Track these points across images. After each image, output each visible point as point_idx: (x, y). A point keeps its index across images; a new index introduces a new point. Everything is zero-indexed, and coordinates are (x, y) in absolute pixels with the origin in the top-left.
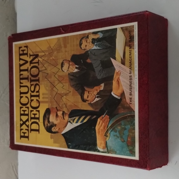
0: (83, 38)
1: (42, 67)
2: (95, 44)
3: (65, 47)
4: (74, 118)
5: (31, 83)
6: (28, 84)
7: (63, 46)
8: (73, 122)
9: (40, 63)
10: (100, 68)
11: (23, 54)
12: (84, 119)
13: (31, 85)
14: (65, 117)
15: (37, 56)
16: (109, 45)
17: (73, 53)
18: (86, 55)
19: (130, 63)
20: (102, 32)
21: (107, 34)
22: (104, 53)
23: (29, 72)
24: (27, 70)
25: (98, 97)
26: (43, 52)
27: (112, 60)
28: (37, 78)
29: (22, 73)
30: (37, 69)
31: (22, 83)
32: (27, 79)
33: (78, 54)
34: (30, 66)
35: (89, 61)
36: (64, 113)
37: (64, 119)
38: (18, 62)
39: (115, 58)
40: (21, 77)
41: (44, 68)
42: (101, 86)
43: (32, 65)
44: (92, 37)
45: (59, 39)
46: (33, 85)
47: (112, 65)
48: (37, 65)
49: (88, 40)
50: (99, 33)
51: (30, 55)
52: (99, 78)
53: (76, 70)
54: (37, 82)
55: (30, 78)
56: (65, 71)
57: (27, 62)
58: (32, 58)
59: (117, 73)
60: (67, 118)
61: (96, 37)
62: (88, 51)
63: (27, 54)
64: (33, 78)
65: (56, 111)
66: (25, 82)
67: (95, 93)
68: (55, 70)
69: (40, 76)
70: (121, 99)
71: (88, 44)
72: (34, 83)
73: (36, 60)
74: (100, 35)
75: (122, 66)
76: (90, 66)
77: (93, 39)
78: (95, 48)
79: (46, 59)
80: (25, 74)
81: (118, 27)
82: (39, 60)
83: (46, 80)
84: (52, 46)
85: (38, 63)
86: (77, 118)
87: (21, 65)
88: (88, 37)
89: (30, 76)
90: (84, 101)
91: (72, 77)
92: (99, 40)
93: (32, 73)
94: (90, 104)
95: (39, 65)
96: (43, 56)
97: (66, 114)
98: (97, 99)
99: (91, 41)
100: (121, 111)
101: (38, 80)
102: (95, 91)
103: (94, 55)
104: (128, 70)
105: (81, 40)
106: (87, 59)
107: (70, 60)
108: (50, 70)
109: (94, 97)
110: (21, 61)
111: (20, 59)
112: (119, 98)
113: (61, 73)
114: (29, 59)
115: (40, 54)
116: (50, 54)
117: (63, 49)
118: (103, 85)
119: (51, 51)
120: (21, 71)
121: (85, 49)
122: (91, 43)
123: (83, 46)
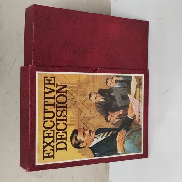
0: (109, 78)
1: (70, 96)
2: (118, 83)
3: (94, 82)
4: (100, 134)
5: (57, 109)
6: (55, 110)
7: (91, 81)
8: (99, 137)
9: (68, 93)
10: (120, 99)
11: (49, 84)
12: (108, 134)
13: (58, 111)
14: (91, 135)
15: (65, 87)
16: (127, 86)
17: (100, 88)
18: (110, 90)
19: (140, 98)
20: (122, 76)
21: (126, 79)
22: (123, 90)
23: (55, 100)
24: (53, 98)
25: (118, 119)
26: (72, 84)
28: (65, 105)
29: (46, 100)
30: (65, 98)
31: (47, 109)
32: (53, 105)
33: (104, 89)
34: (57, 94)
35: (112, 94)
36: (90, 132)
37: (91, 136)
38: (42, 90)
39: (130, 94)
40: (46, 103)
41: (72, 97)
42: (121, 111)
43: (59, 94)
44: (115, 79)
46: (60, 110)
48: (65, 94)
49: (113, 80)
50: (121, 77)
52: (119, 106)
53: (102, 100)
54: (65, 109)
55: (57, 105)
56: (93, 100)
57: (53, 91)
58: (59, 88)
60: (93, 135)
61: (118, 79)
62: (112, 88)
63: (54, 84)
64: (59, 105)
65: (84, 131)
66: (50, 108)
67: (117, 116)
68: (83, 99)
70: (133, 119)
71: (112, 83)
72: (61, 109)
73: (64, 90)
74: (121, 79)
75: (135, 99)
76: (113, 98)
77: (116, 80)
78: (117, 86)
79: (75, 90)
80: (51, 101)
81: (133, 75)
82: (67, 90)
83: (74, 106)
85: (66, 92)
86: (102, 134)
87: (45, 93)
88: (112, 78)
89: (56, 103)
90: (108, 121)
91: (98, 105)
92: (120, 81)
93: (58, 100)
94: (112, 124)
95: (67, 94)
96: (72, 87)
97: (93, 132)
98: (117, 120)
99: (115, 81)
100: (133, 127)
101: (66, 107)
102: (117, 115)
103: (117, 91)
104: (138, 102)
105: (107, 80)
106: (111, 93)
107: (97, 92)
108: (78, 99)
109: (116, 119)
112: (132, 119)
113: (88, 102)
114: (56, 89)
115: (68, 85)
116: (79, 86)
117: (92, 84)
118: (122, 111)
119: (80, 84)
120: (45, 98)
121: (110, 86)
122: (115, 83)
123: (108, 84)
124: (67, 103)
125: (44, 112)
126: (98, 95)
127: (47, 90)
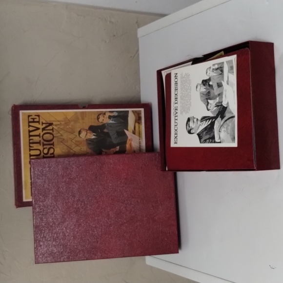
0: (100, 114)
1: (57, 134)
2: (111, 119)
3: (83, 119)
5: (43, 146)
6: (41, 148)
7: (80, 118)
9: (54, 130)
10: (115, 136)
11: (34, 122)
13: (44, 149)
15: (51, 124)
16: (123, 121)
17: (91, 124)
18: (103, 126)
19: (139, 133)
20: (117, 112)
21: (121, 114)
23: (41, 138)
24: (39, 136)
26: (58, 121)
27: (126, 131)
28: (51, 142)
29: (31, 138)
30: (51, 135)
31: (33, 147)
32: (39, 143)
33: (96, 125)
34: (42, 131)
35: (106, 130)
38: (27, 128)
39: (127, 130)
40: (31, 141)
41: (59, 135)
42: (117, 148)
43: (44, 132)
44: (108, 114)
45: (76, 113)
46: (46, 148)
47: (125, 134)
48: (51, 131)
50: (115, 112)
51: (43, 123)
52: (115, 142)
53: (94, 137)
54: (52, 146)
55: (43, 143)
56: (83, 137)
57: (38, 129)
58: (44, 126)
59: (130, 140)
61: (112, 114)
62: (105, 124)
63: (38, 122)
64: (45, 143)
66: (35, 146)
68: (72, 136)
69: (55, 140)
71: (105, 119)
72: (48, 147)
73: (51, 127)
74: (116, 114)
75: (133, 135)
76: (107, 134)
77: (110, 116)
78: (111, 122)
79: (62, 127)
80: (36, 139)
81: (130, 110)
82: (53, 128)
83: (61, 144)
84: (69, 117)
85: (52, 130)
87: (30, 131)
88: (105, 114)
89: (42, 141)
91: (89, 142)
92: (114, 117)
93: (44, 138)
95: (53, 132)
96: (58, 125)
99: (108, 117)
101: (53, 144)
102: (112, 152)
103: (111, 126)
104: (138, 138)
105: (99, 115)
106: (104, 129)
107: (87, 129)
108: (66, 136)
110: (30, 127)
111: (29, 126)
113: (78, 139)
114: (41, 127)
115: (54, 123)
116: (67, 124)
117: (81, 121)
119: (67, 122)
120: (30, 136)
121: (102, 122)
122: (108, 118)
123: (100, 120)
124: (54, 141)
125: (30, 150)
126: (88, 132)
127: (31, 129)
